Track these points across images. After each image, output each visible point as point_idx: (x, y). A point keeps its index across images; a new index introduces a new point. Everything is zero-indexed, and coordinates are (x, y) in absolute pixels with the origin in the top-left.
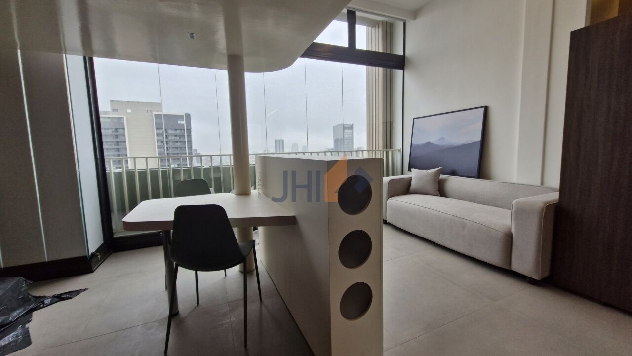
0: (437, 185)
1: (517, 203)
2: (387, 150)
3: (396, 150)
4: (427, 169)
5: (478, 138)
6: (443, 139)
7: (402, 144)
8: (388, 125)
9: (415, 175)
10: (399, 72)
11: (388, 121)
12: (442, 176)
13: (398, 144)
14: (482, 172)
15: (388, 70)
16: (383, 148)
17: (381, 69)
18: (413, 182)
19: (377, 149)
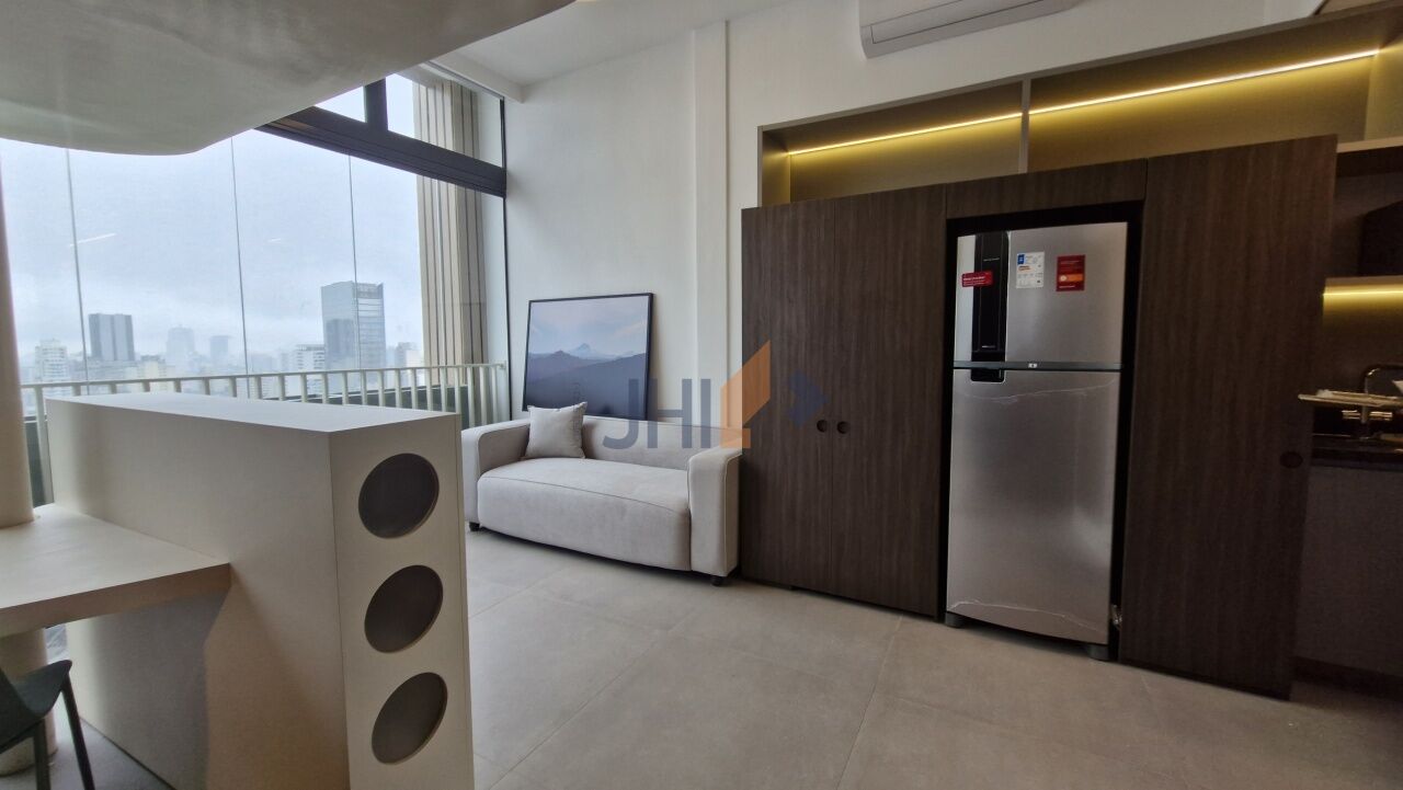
0: (579, 437)
1: (695, 461)
2: (475, 365)
3: (495, 366)
4: (559, 406)
5: (643, 350)
6: (585, 346)
7: (508, 353)
8: (476, 309)
9: (535, 418)
10: (495, 203)
11: (475, 300)
12: (587, 419)
13: (498, 354)
14: (647, 407)
15: (471, 192)
16: (466, 362)
17: (452, 187)
18: (532, 436)
19: (450, 363)
